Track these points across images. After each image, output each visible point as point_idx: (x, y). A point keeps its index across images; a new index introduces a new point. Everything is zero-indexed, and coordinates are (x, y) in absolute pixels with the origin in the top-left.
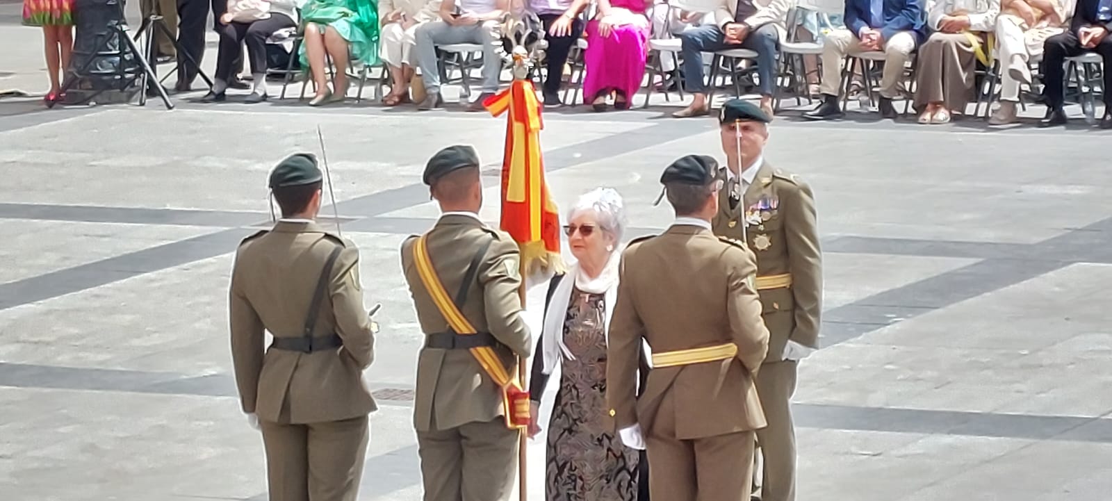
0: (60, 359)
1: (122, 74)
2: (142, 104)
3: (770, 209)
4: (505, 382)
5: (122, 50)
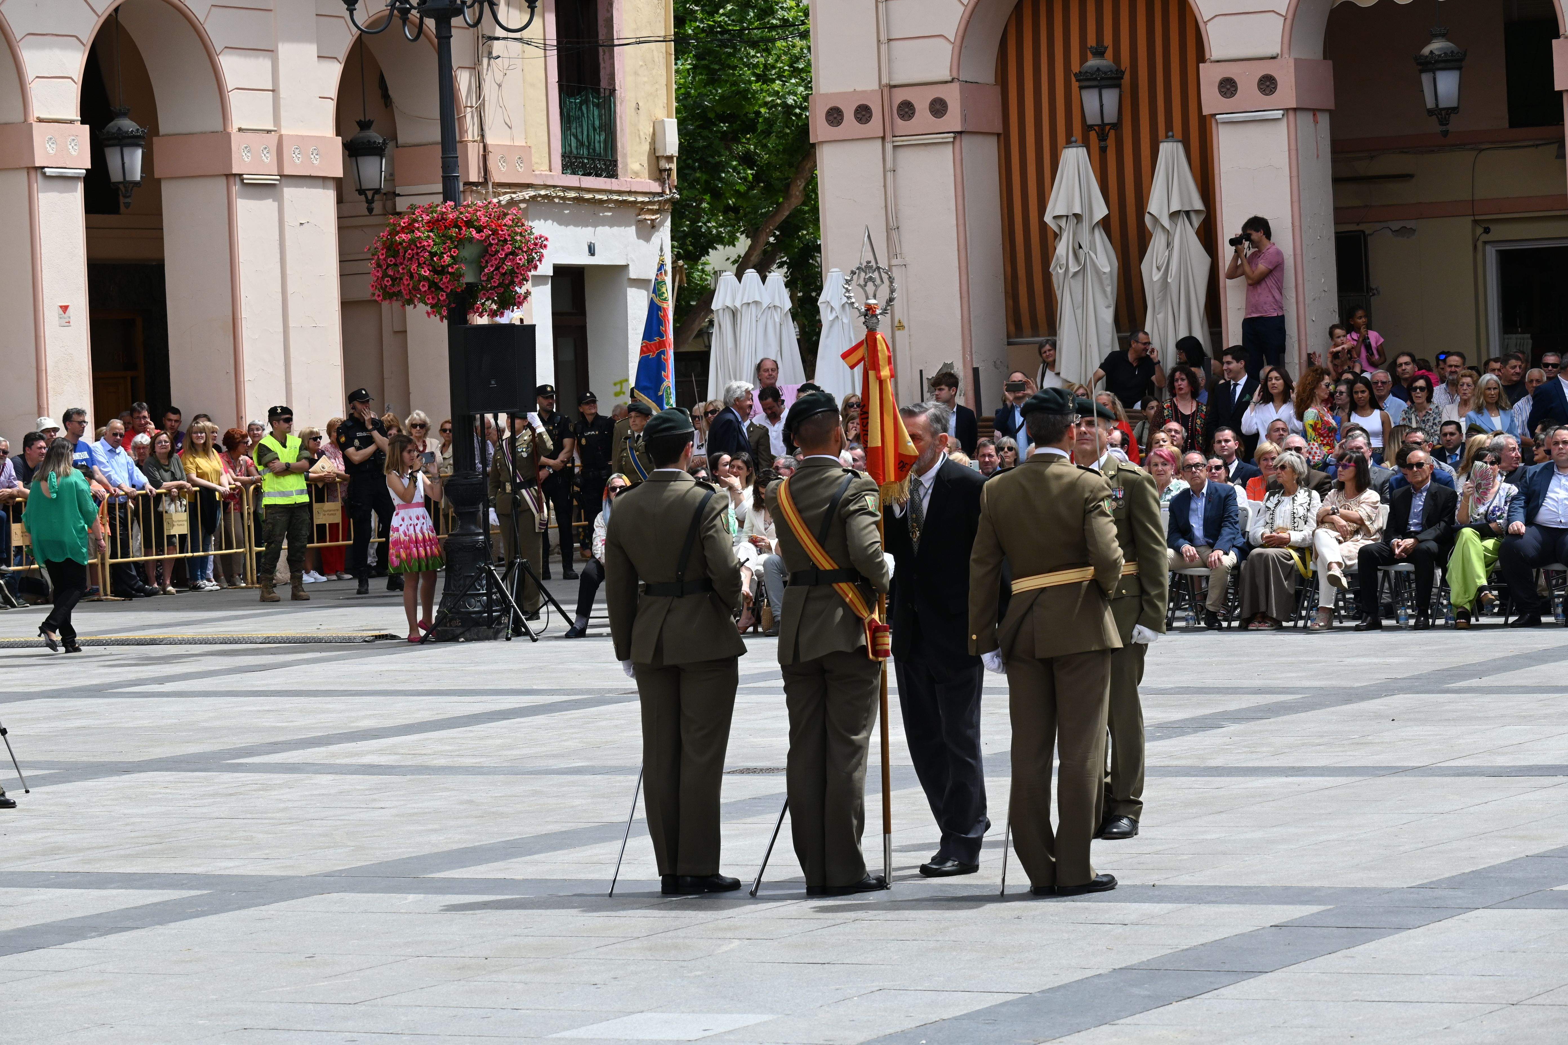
0: (435, 762)
1: (490, 612)
2: (508, 639)
3: (1116, 500)
4: (866, 615)
5: (489, 589)
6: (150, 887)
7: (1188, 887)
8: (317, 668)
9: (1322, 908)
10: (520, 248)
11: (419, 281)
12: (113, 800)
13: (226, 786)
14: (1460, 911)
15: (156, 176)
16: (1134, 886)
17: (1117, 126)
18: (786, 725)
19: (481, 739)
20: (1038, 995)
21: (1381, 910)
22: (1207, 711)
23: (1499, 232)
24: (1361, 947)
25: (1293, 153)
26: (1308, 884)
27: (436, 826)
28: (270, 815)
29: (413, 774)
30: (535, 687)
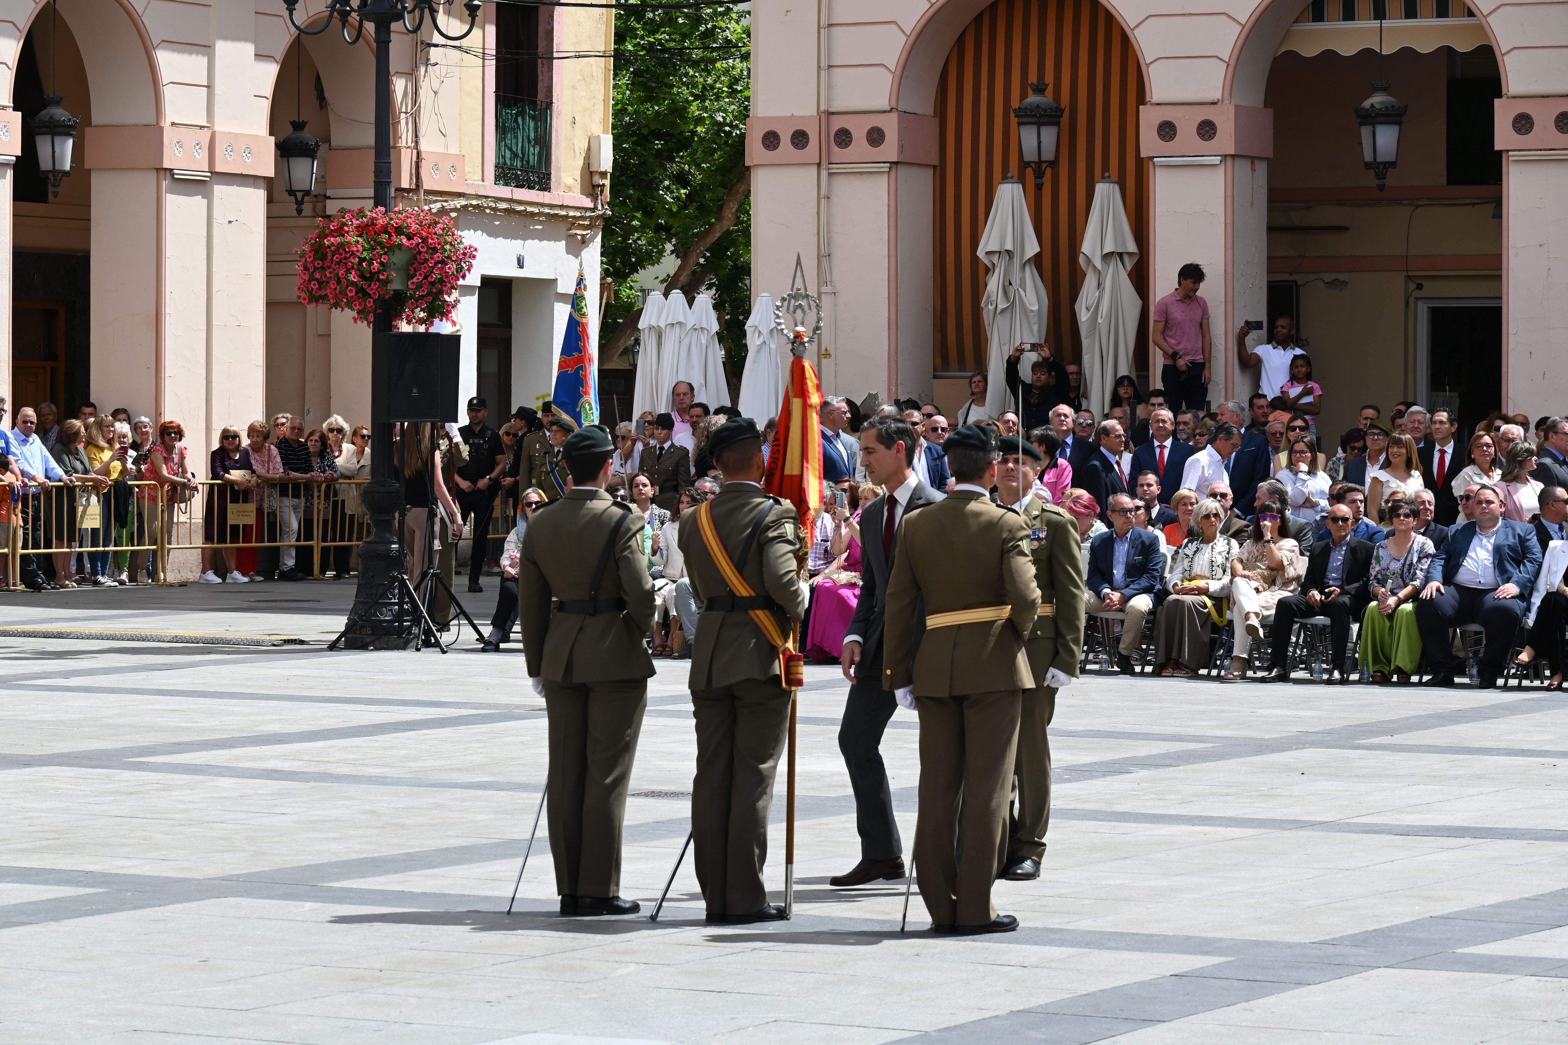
0: (338, 770)
1: (401, 622)
2: (418, 650)
3: (1039, 539)
4: (780, 644)
5: (401, 599)
6: (46, 882)
7: (1089, 932)
8: (224, 670)
9: (1222, 959)
10: (449, 257)
11: (347, 286)
12: (12, 793)
13: (128, 784)
14: (1361, 969)
15: (87, 166)
16: (1036, 929)
17: (1053, 164)
18: (694, 750)
19: (385, 749)
20: (934, 1034)
21: (1282, 964)
22: (1116, 756)
23: (1431, 289)
24: (1261, 1001)
25: (1229, 200)
26: (1209, 935)
27: (337, 835)
28: (170, 816)
29: (316, 781)
30: (442, 699)
